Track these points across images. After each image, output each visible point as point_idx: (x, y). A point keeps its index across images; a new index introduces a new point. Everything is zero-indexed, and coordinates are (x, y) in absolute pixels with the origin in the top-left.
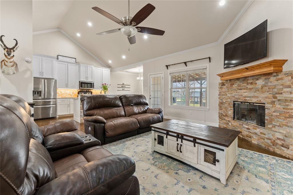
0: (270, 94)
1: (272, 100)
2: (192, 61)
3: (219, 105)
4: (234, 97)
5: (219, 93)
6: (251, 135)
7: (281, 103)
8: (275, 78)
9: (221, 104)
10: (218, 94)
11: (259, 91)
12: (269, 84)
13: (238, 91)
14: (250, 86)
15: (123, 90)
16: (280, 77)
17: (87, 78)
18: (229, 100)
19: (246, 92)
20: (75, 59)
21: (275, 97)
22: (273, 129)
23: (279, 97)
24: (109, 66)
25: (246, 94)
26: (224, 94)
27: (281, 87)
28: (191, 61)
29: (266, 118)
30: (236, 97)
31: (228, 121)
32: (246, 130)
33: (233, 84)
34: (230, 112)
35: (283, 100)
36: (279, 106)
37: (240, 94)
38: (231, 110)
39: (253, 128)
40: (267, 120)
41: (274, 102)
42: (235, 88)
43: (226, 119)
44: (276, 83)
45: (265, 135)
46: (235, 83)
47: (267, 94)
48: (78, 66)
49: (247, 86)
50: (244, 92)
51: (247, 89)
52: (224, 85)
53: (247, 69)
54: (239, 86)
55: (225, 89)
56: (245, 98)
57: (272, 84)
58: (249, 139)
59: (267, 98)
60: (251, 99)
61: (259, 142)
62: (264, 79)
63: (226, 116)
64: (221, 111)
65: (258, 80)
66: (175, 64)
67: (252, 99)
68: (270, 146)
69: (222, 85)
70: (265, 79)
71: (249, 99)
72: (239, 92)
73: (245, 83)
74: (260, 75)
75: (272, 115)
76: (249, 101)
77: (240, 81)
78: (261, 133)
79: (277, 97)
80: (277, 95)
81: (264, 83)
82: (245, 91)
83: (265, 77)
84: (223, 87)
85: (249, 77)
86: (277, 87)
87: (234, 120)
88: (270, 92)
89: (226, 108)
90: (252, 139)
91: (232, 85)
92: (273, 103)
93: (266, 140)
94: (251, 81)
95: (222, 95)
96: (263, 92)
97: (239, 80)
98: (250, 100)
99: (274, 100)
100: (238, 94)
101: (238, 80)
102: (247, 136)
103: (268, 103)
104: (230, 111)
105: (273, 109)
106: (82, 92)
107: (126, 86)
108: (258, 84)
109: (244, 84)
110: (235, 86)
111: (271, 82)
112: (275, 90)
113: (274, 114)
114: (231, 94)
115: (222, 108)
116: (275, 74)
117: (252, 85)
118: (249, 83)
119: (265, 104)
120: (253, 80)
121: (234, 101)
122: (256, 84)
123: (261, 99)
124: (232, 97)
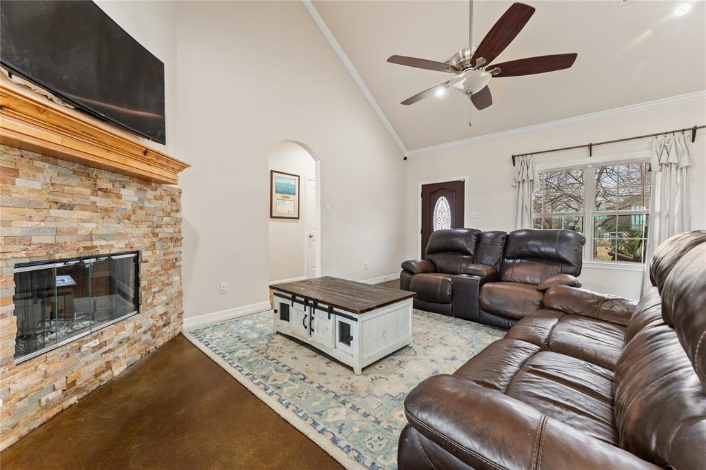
1: (151, 240)
4: (25, 240)
6: (110, 357)
8: (153, 193)
11: (129, 219)
12: (146, 204)
13: (54, 212)
14: (101, 202)
16: (158, 193)
19: (89, 221)
21: (156, 235)
25: (90, 226)
27: (161, 214)
30: (36, 240)
37: (60, 225)
40: (144, 287)
42: (32, 196)
45: (140, 327)
47: (144, 229)
49: (93, 198)
50: (82, 221)
51: (94, 207)
56: (88, 244)
57: (150, 205)
58: (106, 377)
59: (145, 238)
65: (124, 187)
71: (104, 243)
72: (56, 219)
73: (85, 186)
77: (63, 171)
78: (135, 329)
79: (157, 234)
80: (157, 230)
81: (136, 199)
82: (87, 214)
86: (157, 213)
88: (148, 223)
92: (153, 246)
93: (144, 338)
94: (105, 185)
96: (136, 224)
98: (106, 246)
100: (54, 225)
103: (147, 249)
109: (79, 189)
110: (29, 185)
111: (150, 201)
112: (155, 219)
117: (108, 197)
118: (100, 189)
119: (137, 252)
120: (111, 181)
121: (18, 266)
122: (119, 197)
123: (133, 239)
124: (12, 241)
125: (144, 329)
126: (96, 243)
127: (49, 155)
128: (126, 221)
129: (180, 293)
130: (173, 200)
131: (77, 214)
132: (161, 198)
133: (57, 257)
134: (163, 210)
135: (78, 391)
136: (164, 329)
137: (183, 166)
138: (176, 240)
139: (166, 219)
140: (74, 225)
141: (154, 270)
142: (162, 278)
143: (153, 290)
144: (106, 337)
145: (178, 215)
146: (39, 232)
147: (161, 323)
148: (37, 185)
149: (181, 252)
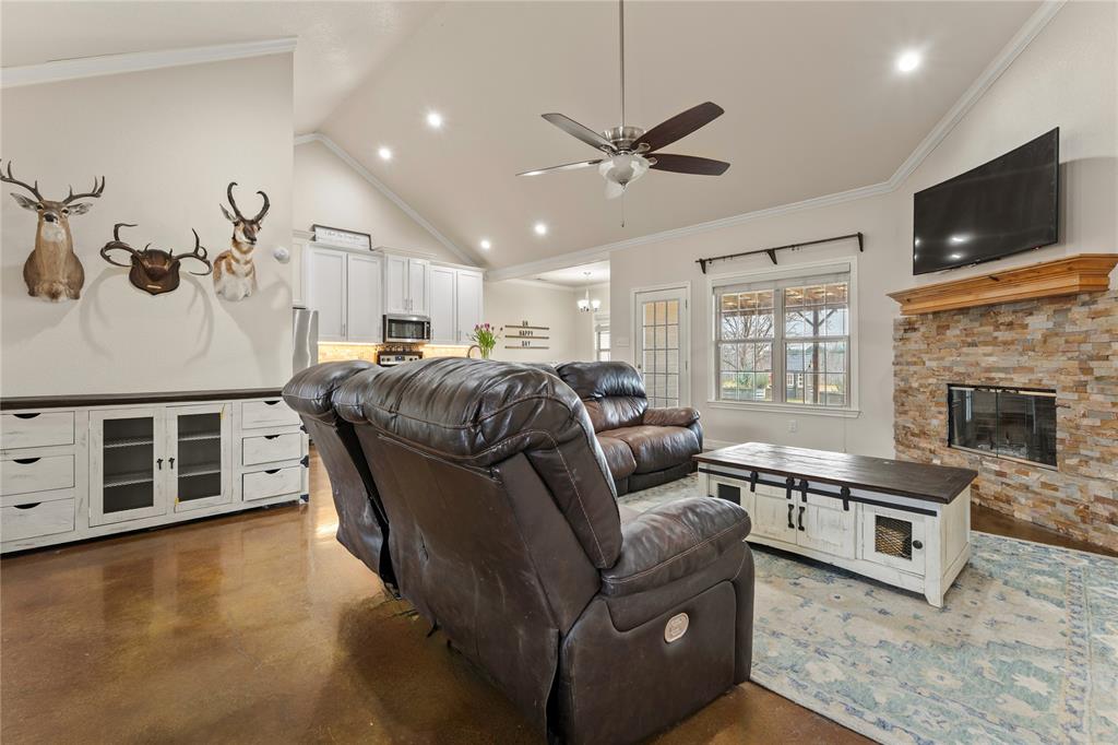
0: (1069, 359)
1: (1076, 378)
2: (798, 245)
3: (895, 397)
4: (949, 369)
5: (896, 356)
6: (1012, 493)
7: (1107, 387)
8: (1085, 309)
9: (904, 395)
10: (893, 359)
11: (1034, 351)
12: (1069, 328)
13: (965, 350)
14: (1003, 335)
15: (524, 345)
16: (1100, 306)
17: (408, 303)
18: (931, 381)
19: (990, 355)
20: (369, 236)
21: (1087, 371)
22: (1083, 470)
23: (1100, 369)
24: (477, 261)
25: (991, 360)
26: (914, 359)
27: (1106, 338)
28: (793, 246)
29: (1059, 435)
30: (956, 369)
31: (931, 451)
32: (993, 477)
33: (948, 327)
34: (935, 422)
35: (1113, 378)
36: (1100, 398)
37: (970, 359)
38: (940, 413)
39: (1016, 472)
40: (1063, 441)
41: (1084, 384)
42: (954, 340)
43: (923, 444)
44: (1088, 325)
45: (1056, 490)
46: (952, 325)
47: (1059, 361)
48: (379, 263)
49: (996, 334)
50: (985, 355)
51: (994, 342)
52: (915, 330)
53: (994, 278)
54: (967, 332)
55: (916, 342)
56: (987, 375)
57: (1076, 329)
58: (1005, 508)
59: (1061, 374)
60: (1008, 376)
61: (1037, 516)
62: (1051, 312)
63: (923, 434)
64: (902, 420)
65: (1031, 314)
66: (731, 256)
67: (1012, 376)
68: (1074, 524)
69: (906, 331)
70: (1055, 311)
71: (1002, 375)
72: (967, 355)
73: (986, 325)
74: (1039, 299)
75: (1078, 427)
76: (1001, 384)
77: (972, 318)
78: (1044, 485)
79: (1093, 369)
80: (1093, 364)
81: (1050, 325)
82: (989, 349)
83: (1054, 307)
84: (908, 335)
85: (1000, 304)
86: (1094, 338)
87: (949, 446)
88: (1069, 355)
89: (921, 409)
90: (1015, 508)
91: (942, 329)
92: (1081, 387)
94: (1009, 319)
95: (908, 364)
96: (1050, 354)
97: (967, 313)
98: (1006, 379)
99: (1083, 378)
100: (965, 359)
101: (963, 314)
102: (996, 498)
103: (1064, 389)
104: (936, 417)
105: (1081, 408)
106: (391, 353)
107: (536, 333)
108: (1030, 327)
109: (982, 328)
110: (953, 333)
111: (1074, 323)
112: (1087, 348)
113: (1085, 422)
114: (938, 359)
115: (907, 408)
116: (1086, 298)
117: (1012, 329)
118: (1001, 324)
119: (1054, 391)
121: (948, 385)
122: (1026, 326)
123: (1041, 375)
124: (945, 369)
125: (1060, 495)
126: (993, 375)
127: (964, 311)
128: (1030, 353)
131: (981, 350)
133: (967, 382)
140: (979, 359)
146: (957, 363)
147: (1099, 510)
148: (957, 332)
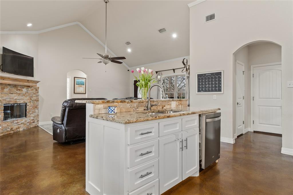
4: (5, 100)
6: (19, 126)
8: (30, 89)
13: (10, 95)
14: (18, 92)
16: (32, 89)
19: (16, 96)
21: (31, 99)
22: (30, 116)
25: (16, 97)
27: (33, 94)
30: (7, 100)
37: (11, 97)
38: (2, 113)
40: (28, 112)
42: (6, 92)
46: (5, 88)
47: (28, 98)
49: (17, 91)
50: (15, 96)
51: (17, 93)
56: (16, 101)
58: (18, 130)
59: (28, 100)
65: (23, 88)
70: (27, 88)
71: (19, 101)
72: (10, 96)
73: (15, 89)
74: (25, 86)
77: (11, 87)
80: (31, 98)
81: (26, 91)
82: (15, 95)
91: (3, 89)
92: (30, 102)
93: (27, 124)
96: (26, 96)
97: (10, 86)
99: (30, 100)
100: (10, 97)
103: (29, 103)
104: (0, 114)
105: (30, 105)
111: (29, 91)
112: (31, 95)
114: (1, 97)
117: (20, 91)
118: (18, 89)
119: (26, 103)
120: (21, 87)
121: (4, 104)
122: (22, 91)
123: (25, 100)
124: (3, 100)
125: (27, 122)
126: (17, 101)
128: (24, 96)
129: (38, 115)
130: (36, 90)
131: (14, 95)
132: (33, 90)
133: (10, 103)
134: (33, 93)
135: (13, 130)
136: (33, 124)
137: (38, 82)
138: (37, 101)
139: (34, 95)
140: (13, 97)
141: (30, 108)
142: (33, 110)
143: (30, 113)
144: (19, 121)
145: (38, 94)
146: (7, 98)
147: (32, 122)
148: (7, 90)
149: (38, 104)
